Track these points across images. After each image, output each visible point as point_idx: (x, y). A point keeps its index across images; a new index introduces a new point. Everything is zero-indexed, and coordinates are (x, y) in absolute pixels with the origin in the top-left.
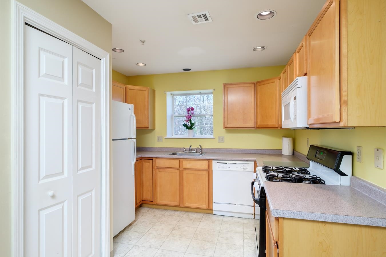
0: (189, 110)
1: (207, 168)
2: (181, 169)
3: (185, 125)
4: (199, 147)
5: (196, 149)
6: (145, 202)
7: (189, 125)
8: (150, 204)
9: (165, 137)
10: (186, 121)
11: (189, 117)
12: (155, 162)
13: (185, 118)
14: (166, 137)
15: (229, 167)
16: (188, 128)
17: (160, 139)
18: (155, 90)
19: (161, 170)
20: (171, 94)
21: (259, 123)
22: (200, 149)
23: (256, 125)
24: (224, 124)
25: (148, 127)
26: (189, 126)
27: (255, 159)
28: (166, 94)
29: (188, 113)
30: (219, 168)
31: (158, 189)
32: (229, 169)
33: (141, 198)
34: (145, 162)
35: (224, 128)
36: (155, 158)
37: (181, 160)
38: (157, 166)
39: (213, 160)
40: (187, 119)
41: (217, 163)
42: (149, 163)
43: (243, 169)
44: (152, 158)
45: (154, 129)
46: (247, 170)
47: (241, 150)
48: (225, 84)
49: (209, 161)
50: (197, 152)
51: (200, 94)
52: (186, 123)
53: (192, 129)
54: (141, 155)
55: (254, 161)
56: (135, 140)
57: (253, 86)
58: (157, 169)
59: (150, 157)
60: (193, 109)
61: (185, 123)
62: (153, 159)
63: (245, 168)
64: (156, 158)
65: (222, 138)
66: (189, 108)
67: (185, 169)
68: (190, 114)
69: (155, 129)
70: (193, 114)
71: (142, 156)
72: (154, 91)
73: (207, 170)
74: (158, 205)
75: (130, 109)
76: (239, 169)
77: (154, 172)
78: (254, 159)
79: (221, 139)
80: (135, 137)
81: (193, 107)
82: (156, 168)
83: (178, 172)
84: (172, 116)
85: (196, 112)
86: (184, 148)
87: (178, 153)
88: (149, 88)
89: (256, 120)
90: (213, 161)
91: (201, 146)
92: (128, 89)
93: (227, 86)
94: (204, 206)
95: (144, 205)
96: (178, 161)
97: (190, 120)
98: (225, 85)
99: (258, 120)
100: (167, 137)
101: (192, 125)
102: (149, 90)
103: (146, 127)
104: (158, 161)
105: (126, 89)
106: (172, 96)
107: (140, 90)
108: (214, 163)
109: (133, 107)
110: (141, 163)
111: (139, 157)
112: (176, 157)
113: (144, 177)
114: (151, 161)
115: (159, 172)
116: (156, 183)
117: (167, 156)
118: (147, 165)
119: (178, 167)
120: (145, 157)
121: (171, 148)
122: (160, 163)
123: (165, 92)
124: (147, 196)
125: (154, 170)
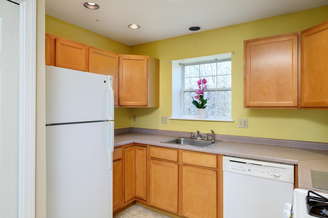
0: (199, 83)
1: (216, 167)
2: (180, 164)
3: (195, 103)
4: (211, 133)
5: (208, 136)
6: (138, 199)
7: (200, 102)
8: (143, 203)
9: (169, 118)
10: (196, 97)
11: (200, 93)
12: (149, 150)
15: (249, 170)
16: (198, 106)
17: (164, 120)
18: (159, 60)
19: (156, 162)
20: (180, 64)
21: (307, 100)
22: (212, 136)
23: (300, 103)
24: (245, 102)
25: (146, 105)
26: (200, 104)
27: (297, 161)
28: (171, 63)
29: (200, 87)
30: (232, 168)
31: (152, 186)
32: (249, 173)
33: (134, 194)
34: (138, 149)
35: (244, 108)
36: (149, 145)
37: (180, 151)
38: (152, 155)
39: (225, 155)
40: (197, 95)
41: (231, 161)
42: (143, 151)
43: (273, 177)
44: (146, 145)
45: (157, 107)
46: (281, 179)
47: (275, 140)
48: (248, 40)
49: (218, 156)
50: (207, 140)
51: (216, 61)
52: (195, 100)
53: (204, 108)
54: (133, 140)
55: (295, 165)
57: (295, 38)
59: (143, 143)
62: (147, 146)
63: (277, 175)
65: (245, 122)
66: (201, 80)
67: (185, 165)
68: (202, 88)
69: (159, 107)
70: (205, 87)
71: (135, 142)
72: (157, 62)
73: (215, 169)
74: (152, 207)
75: (105, 82)
76: (266, 175)
77: (148, 163)
78: (295, 161)
79: (243, 123)
81: (206, 78)
82: (150, 158)
83: (176, 166)
84: (181, 91)
85: (210, 84)
86: (192, 133)
87: (182, 139)
89: (300, 95)
90: (224, 157)
91: (213, 132)
92: (121, 59)
93: (250, 44)
95: (138, 203)
96: (175, 152)
97: (202, 97)
98: (247, 43)
99: (305, 95)
100: (173, 117)
101: (204, 102)
102: (148, 59)
103: (145, 105)
104: (152, 149)
105: (119, 58)
106: (181, 66)
107: (137, 60)
108: (226, 160)
109: (111, 79)
110: (133, 150)
111: (123, 144)
112: (173, 147)
113: (137, 167)
114: (145, 149)
115: (153, 163)
116: (149, 178)
117: (163, 144)
118: (140, 153)
119: (176, 160)
120: (138, 143)
121: (176, 131)
122: (155, 153)
123: (170, 61)
124: (141, 193)
125: (147, 160)
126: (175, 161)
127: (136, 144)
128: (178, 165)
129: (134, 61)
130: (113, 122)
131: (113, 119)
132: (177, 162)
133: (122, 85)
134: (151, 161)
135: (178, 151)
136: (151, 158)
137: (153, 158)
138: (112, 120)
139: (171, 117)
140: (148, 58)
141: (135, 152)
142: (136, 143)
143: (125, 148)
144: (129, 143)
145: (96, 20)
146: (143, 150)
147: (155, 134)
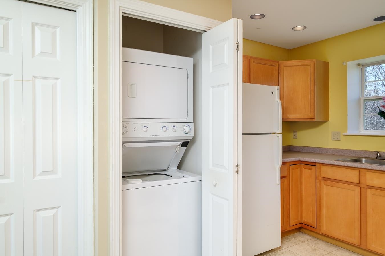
2: (362, 186)
3: (382, 113)
6: (304, 226)
8: (312, 231)
9: (343, 134)
10: (383, 106)
12: (320, 169)
14: (346, 134)
17: (336, 136)
18: (328, 63)
19: (328, 183)
20: (359, 65)
25: (313, 118)
31: (324, 211)
33: (299, 219)
34: (304, 168)
36: (319, 163)
37: (362, 171)
38: (323, 175)
44: (315, 163)
45: (326, 120)
52: (383, 110)
54: (299, 158)
56: (280, 136)
58: (323, 180)
59: (311, 161)
61: (381, 110)
62: (317, 165)
64: (321, 163)
67: (370, 187)
69: (328, 121)
74: (324, 235)
77: (318, 184)
82: (320, 178)
83: (357, 189)
84: (359, 100)
86: (378, 152)
87: (364, 159)
88: (315, 60)
92: (282, 67)
95: (302, 230)
96: (356, 173)
102: (314, 63)
103: (311, 118)
104: (323, 168)
105: (280, 66)
106: (360, 67)
107: (300, 66)
109: (278, 90)
110: (299, 169)
111: (289, 161)
112: (353, 165)
113: (303, 188)
114: (314, 168)
115: (325, 185)
116: (320, 201)
117: (339, 162)
118: (307, 172)
119: (357, 182)
120: (305, 161)
121: (354, 150)
122: (328, 172)
123: (344, 62)
124: (308, 218)
125: (317, 181)
126: (355, 182)
127: (302, 163)
128: (359, 187)
129: (297, 67)
130: (282, 134)
131: (282, 132)
132: (358, 184)
133: (284, 96)
134: (323, 182)
135: (360, 171)
136: (322, 178)
137: (325, 179)
138: (280, 132)
139: (347, 132)
140: (314, 61)
141: (301, 171)
142: (301, 161)
143: (290, 166)
144: (295, 160)
145: (257, 29)
146: (311, 169)
147: (323, 154)
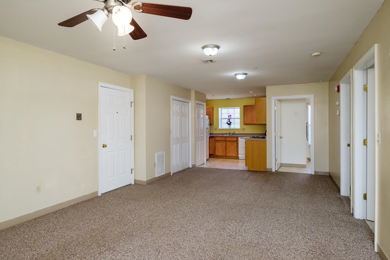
0: (229, 116)
1: (236, 140)
2: (226, 141)
3: (227, 123)
5: (232, 134)
7: (229, 123)
8: (213, 156)
11: (229, 119)
13: (227, 120)
16: (228, 124)
17: (216, 129)
18: (213, 107)
19: (218, 141)
20: (221, 109)
22: (234, 134)
24: (244, 122)
25: (211, 124)
28: (218, 109)
29: (229, 118)
31: (216, 150)
34: (211, 138)
36: (215, 137)
38: (216, 139)
45: (213, 124)
49: (237, 138)
53: (231, 125)
56: (209, 129)
59: (213, 136)
60: (231, 116)
61: (227, 122)
67: (228, 141)
71: (210, 136)
74: (217, 156)
77: (215, 142)
79: (244, 129)
80: (209, 128)
81: (231, 114)
83: (224, 142)
84: (221, 118)
85: (232, 117)
86: (227, 133)
91: (234, 132)
94: (235, 155)
97: (230, 121)
101: (231, 123)
108: (239, 138)
114: (213, 138)
116: (215, 147)
126: (224, 140)
135: (225, 137)
139: (219, 128)
